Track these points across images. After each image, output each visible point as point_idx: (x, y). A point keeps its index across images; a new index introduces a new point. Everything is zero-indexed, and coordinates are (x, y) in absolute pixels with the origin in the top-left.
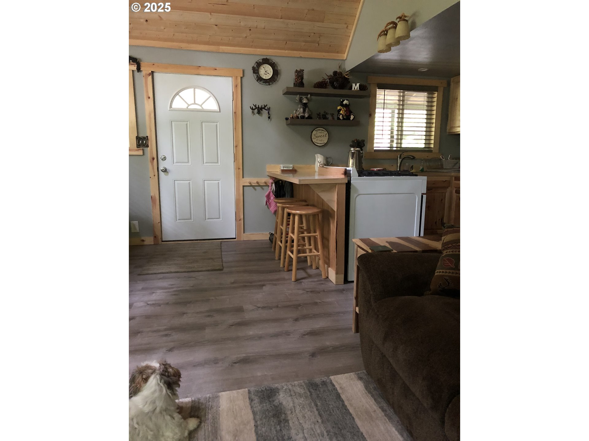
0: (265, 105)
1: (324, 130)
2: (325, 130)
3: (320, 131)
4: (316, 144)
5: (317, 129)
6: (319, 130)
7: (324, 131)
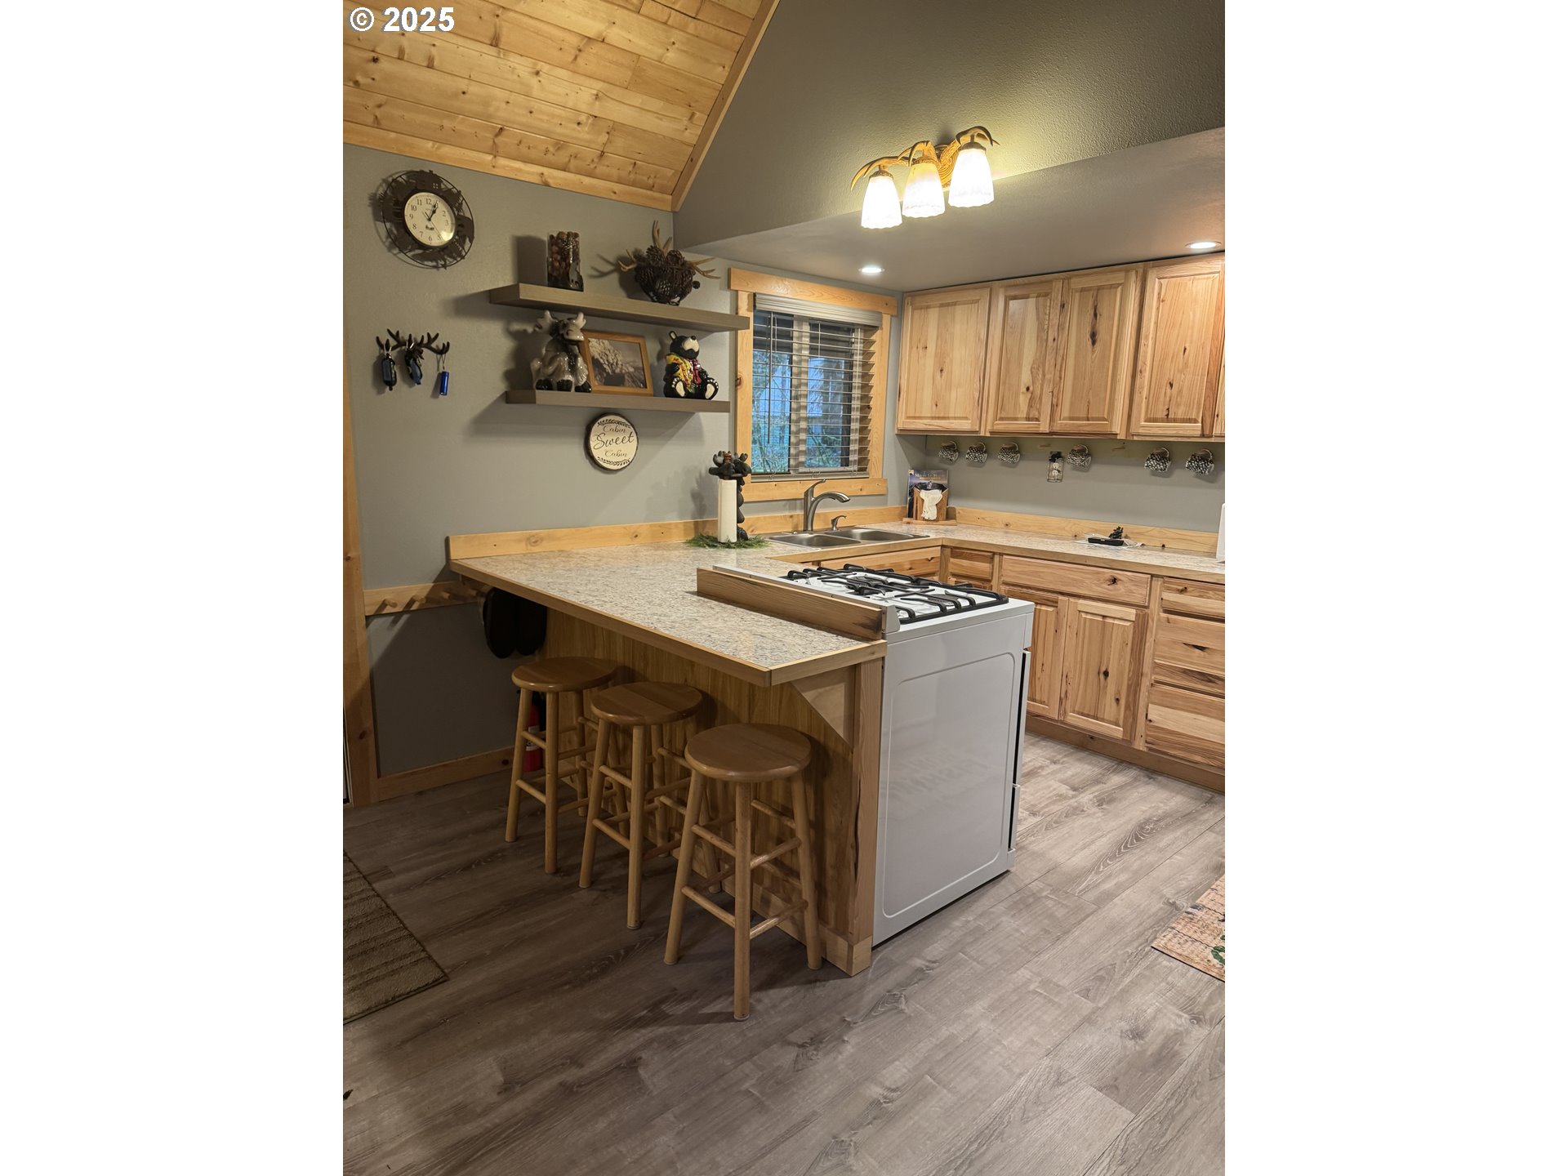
0: (433, 336)
1: (624, 420)
2: (627, 423)
3: (614, 426)
4: (605, 465)
5: (605, 419)
6: (611, 422)
7: (623, 424)
